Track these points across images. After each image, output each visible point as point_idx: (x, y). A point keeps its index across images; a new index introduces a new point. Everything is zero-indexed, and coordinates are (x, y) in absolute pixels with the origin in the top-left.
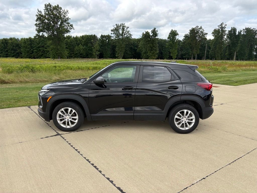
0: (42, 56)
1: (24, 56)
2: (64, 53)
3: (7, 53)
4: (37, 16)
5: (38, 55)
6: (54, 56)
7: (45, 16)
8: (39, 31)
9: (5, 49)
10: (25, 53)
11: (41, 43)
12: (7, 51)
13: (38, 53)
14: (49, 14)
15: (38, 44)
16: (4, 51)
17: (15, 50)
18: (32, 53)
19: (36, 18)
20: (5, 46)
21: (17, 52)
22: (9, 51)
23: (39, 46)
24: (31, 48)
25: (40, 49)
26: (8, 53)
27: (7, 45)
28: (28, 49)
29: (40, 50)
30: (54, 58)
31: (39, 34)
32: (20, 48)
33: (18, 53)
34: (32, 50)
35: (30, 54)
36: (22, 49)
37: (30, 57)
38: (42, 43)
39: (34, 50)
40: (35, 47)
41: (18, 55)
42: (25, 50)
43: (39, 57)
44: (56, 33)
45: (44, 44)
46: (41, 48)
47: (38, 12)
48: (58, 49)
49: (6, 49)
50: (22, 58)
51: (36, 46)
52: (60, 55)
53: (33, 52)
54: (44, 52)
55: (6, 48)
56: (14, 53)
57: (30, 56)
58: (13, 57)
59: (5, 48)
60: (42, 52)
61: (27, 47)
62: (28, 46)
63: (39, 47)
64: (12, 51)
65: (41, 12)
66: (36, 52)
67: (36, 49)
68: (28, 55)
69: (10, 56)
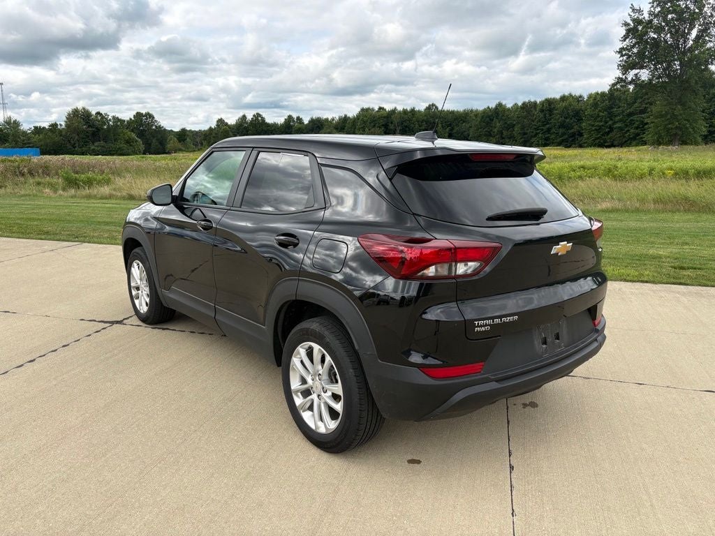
0: (634, 139)
1: (586, 143)
2: (693, 128)
3: (546, 136)
4: (626, 24)
5: (624, 137)
6: (660, 137)
7: (650, 21)
8: (626, 68)
9: (544, 125)
10: (590, 133)
11: (639, 101)
12: (549, 130)
13: (626, 133)
14: (663, 14)
15: (630, 105)
16: (542, 130)
17: (568, 127)
18: (608, 133)
19: (623, 31)
20: (545, 117)
21: (572, 131)
22: (553, 130)
23: (631, 110)
24: (608, 119)
25: (632, 120)
26: (549, 135)
27: (551, 115)
28: (601, 121)
29: (632, 122)
30: (658, 142)
31: (624, 77)
32: (580, 120)
33: (573, 135)
34: (610, 123)
35: (603, 135)
36: (584, 124)
37: (602, 145)
38: (641, 103)
39: (615, 123)
40: (619, 115)
41: (573, 141)
42: (593, 126)
43: (626, 142)
44: (678, 67)
45: (646, 104)
46: (635, 117)
47: (632, 14)
48: (674, 117)
49: (548, 126)
50: (581, 146)
51: (623, 112)
52: (680, 133)
53: (611, 129)
54: (643, 127)
55: (548, 123)
56: (564, 134)
57: (602, 141)
58: (559, 144)
59: (546, 122)
60: (637, 128)
61: (598, 116)
62: (601, 114)
63: (630, 114)
64: (561, 131)
65: (640, 11)
66: (621, 129)
67: (621, 121)
68: (598, 138)
69: (553, 143)
